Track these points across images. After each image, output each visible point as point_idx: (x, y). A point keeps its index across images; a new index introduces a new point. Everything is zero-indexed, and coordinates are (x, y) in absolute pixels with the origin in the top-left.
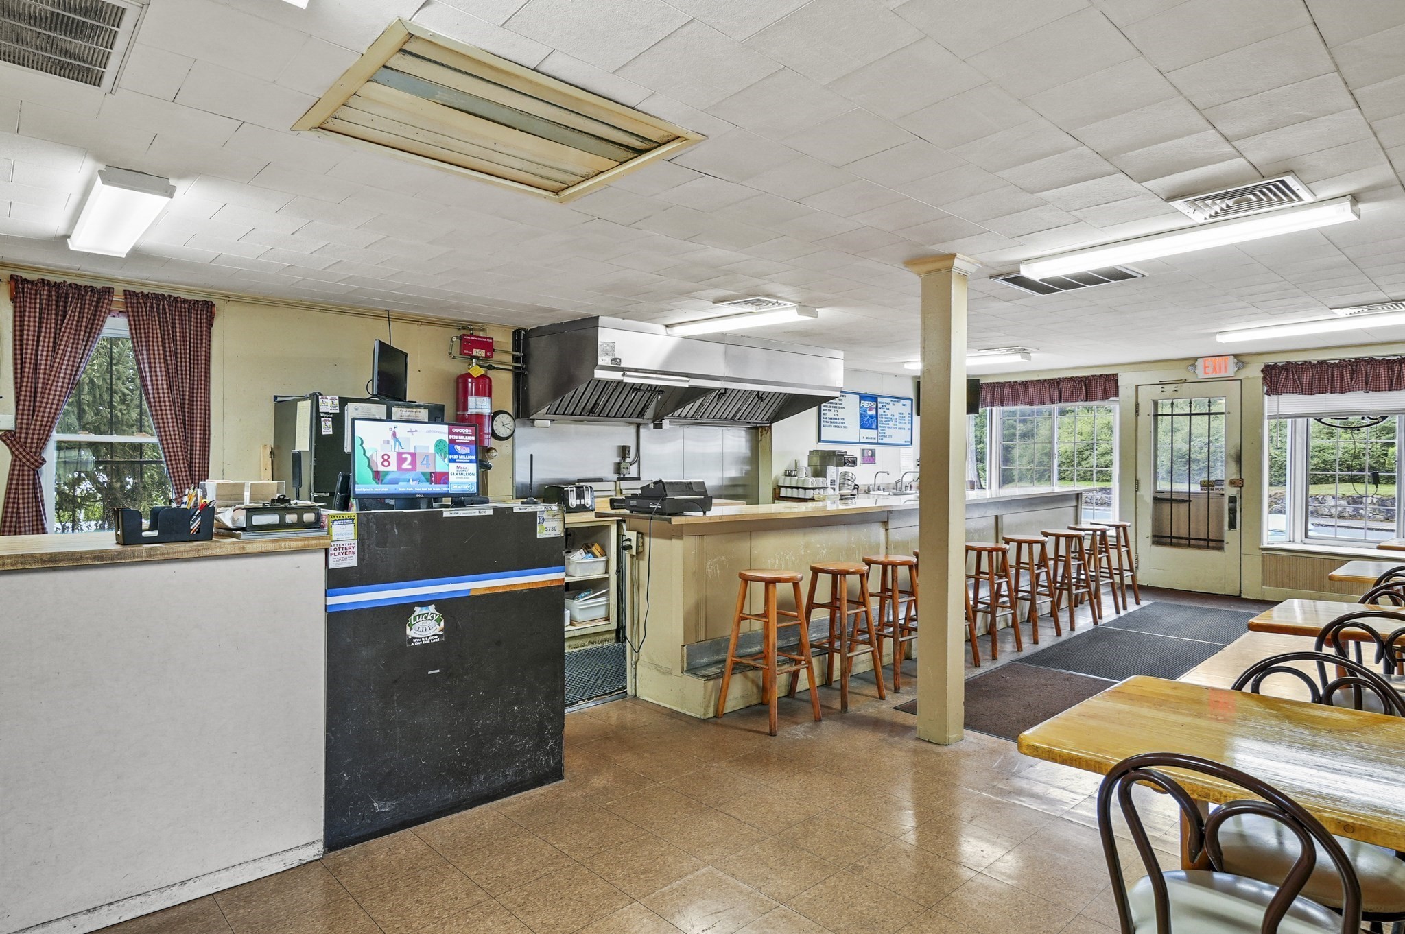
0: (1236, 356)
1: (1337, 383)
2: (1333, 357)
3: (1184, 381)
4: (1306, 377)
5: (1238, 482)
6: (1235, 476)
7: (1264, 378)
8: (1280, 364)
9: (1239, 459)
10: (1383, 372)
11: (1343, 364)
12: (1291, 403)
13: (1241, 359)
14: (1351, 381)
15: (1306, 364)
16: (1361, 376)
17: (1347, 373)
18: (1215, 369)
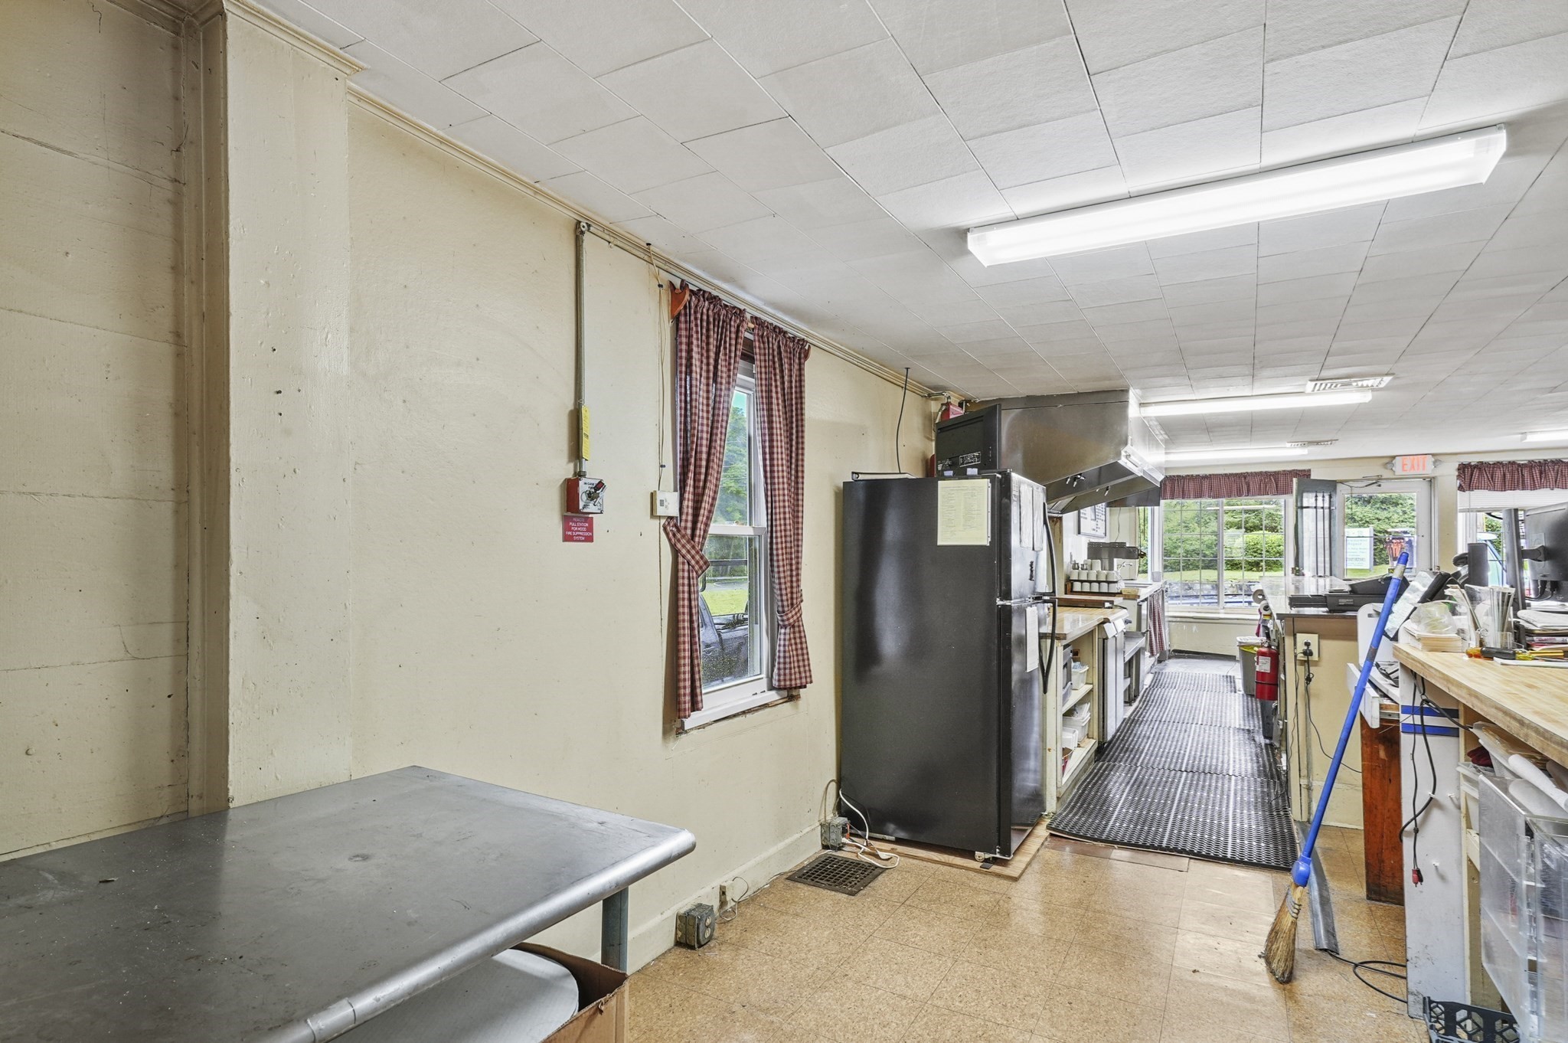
1: (1528, 481)
2: (1522, 458)
4: (1498, 474)
8: (1472, 464)
11: (1531, 465)
14: (1541, 479)
15: (1498, 464)
17: (1536, 473)
18: (1413, 467)
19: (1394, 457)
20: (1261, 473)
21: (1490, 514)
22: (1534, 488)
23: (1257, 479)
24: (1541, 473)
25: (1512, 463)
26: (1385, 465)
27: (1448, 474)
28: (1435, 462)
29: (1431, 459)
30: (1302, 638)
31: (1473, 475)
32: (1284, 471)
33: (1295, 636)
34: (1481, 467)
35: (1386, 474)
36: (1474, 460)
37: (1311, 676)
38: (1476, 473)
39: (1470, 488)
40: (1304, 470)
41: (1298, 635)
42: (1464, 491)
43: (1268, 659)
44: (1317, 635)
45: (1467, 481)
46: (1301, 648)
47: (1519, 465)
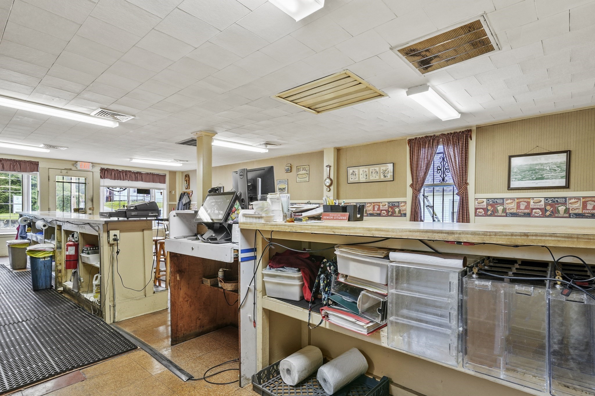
0: (92, 163)
1: (122, 177)
2: (120, 169)
3: (71, 169)
5: (92, 209)
6: (91, 207)
7: (100, 172)
9: (92, 200)
10: (133, 176)
11: (123, 171)
12: (108, 182)
13: (94, 164)
15: (113, 170)
16: (129, 176)
17: (124, 174)
18: (85, 167)
19: (77, 162)
20: (11, 160)
21: (108, 188)
22: (124, 180)
23: (8, 163)
24: (126, 175)
25: (117, 170)
26: (73, 165)
27: (97, 171)
28: (92, 166)
29: (91, 165)
30: (112, 233)
31: (106, 173)
32: (24, 161)
33: (108, 232)
34: (107, 170)
35: (74, 168)
36: (105, 167)
37: (119, 250)
38: (106, 172)
39: (104, 178)
40: (35, 162)
41: (111, 231)
42: (102, 179)
43: (74, 248)
44: (119, 231)
45: (103, 174)
46: (112, 237)
47: (119, 171)
